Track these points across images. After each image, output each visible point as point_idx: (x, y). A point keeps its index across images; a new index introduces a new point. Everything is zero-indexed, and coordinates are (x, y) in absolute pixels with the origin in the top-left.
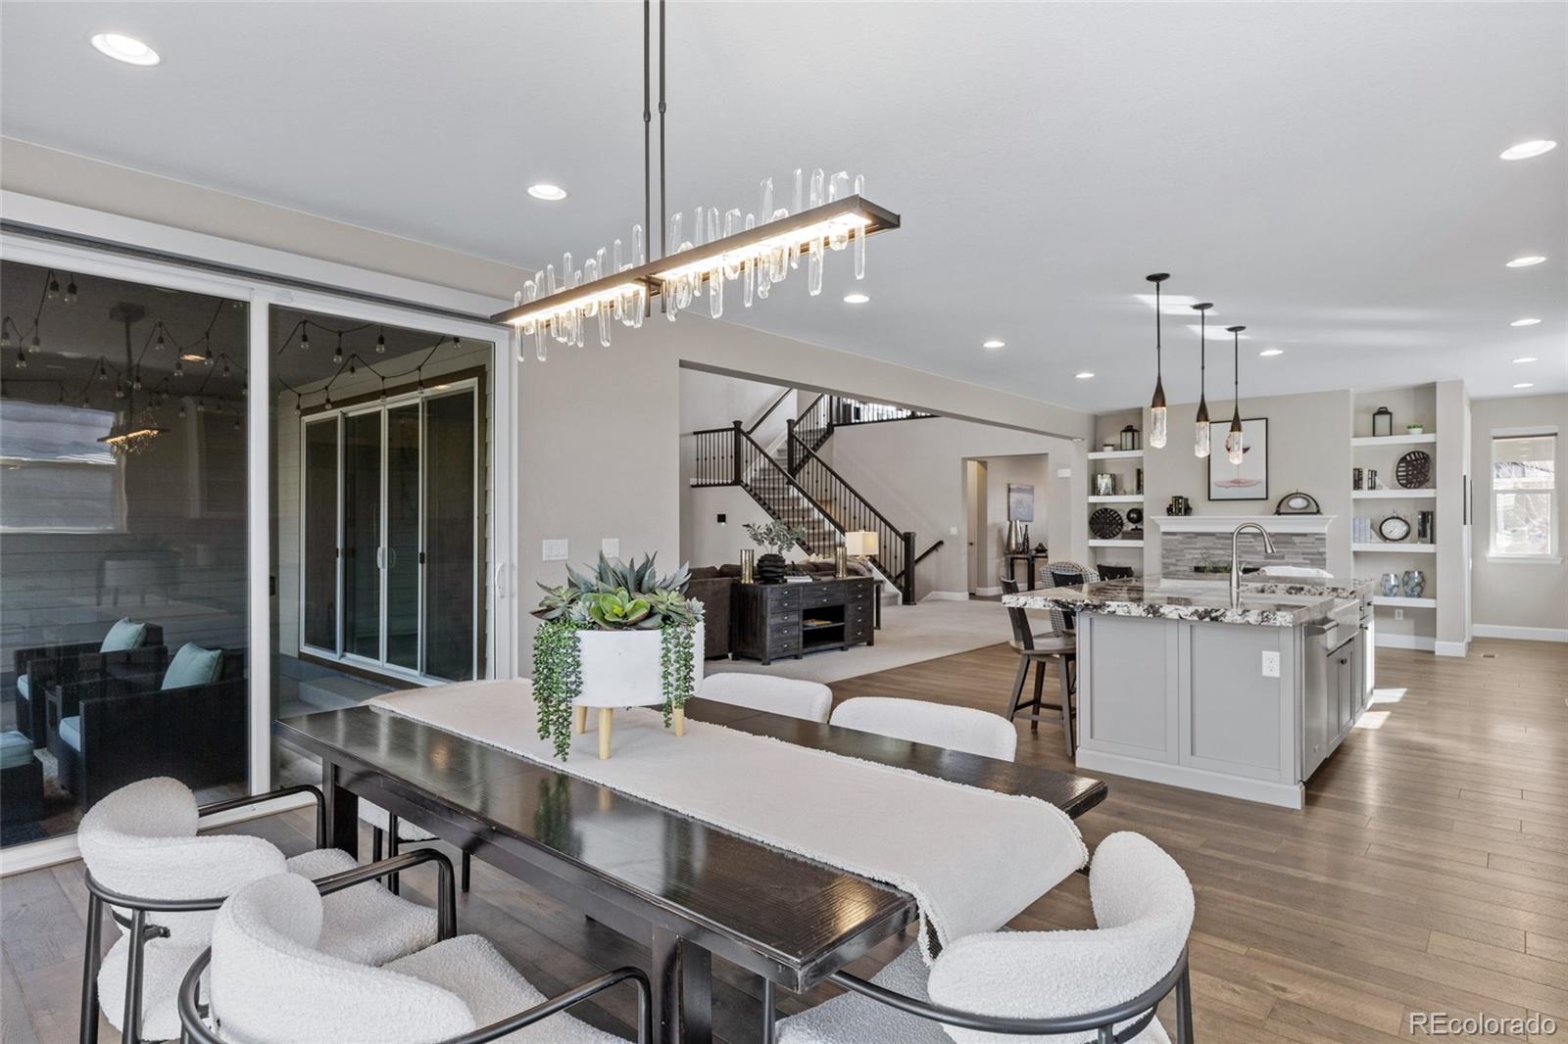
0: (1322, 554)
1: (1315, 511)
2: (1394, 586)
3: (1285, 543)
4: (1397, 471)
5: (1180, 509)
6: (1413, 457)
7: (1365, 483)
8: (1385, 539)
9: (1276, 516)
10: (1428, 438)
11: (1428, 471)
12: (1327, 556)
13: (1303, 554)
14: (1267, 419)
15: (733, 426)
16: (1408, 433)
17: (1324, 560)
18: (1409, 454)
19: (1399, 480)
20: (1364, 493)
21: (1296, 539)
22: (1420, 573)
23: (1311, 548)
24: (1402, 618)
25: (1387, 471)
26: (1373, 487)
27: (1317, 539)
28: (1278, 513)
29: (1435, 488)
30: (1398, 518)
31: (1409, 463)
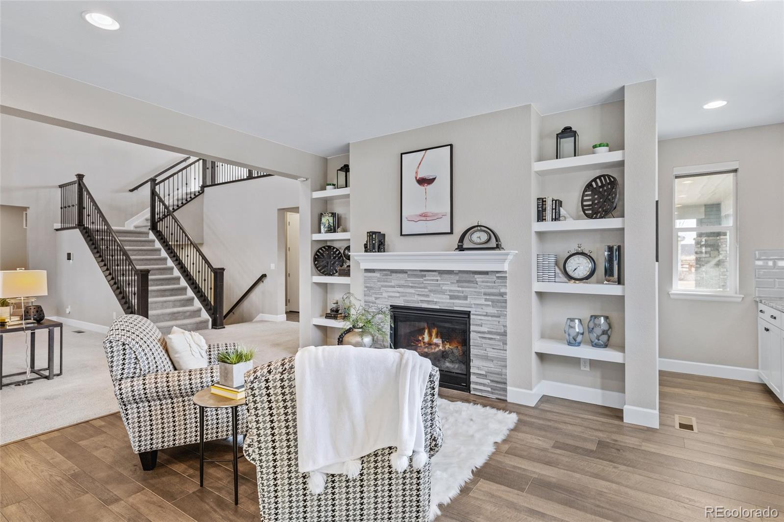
0: (502, 294)
1: (495, 246)
2: (578, 333)
3: (469, 282)
4: (583, 200)
5: (374, 245)
6: (600, 184)
7: (549, 214)
8: (570, 278)
9: (458, 252)
10: (615, 156)
11: (614, 198)
12: (508, 297)
13: (485, 294)
14: (451, 145)
15: (75, 179)
16: (594, 153)
17: (505, 302)
18: (595, 180)
19: (584, 211)
20: (548, 226)
21: (478, 278)
22: (606, 318)
23: (493, 287)
24: (588, 369)
25: (572, 199)
26: (557, 218)
27: (498, 277)
28: (461, 248)
29: (623, 216)
30: (583, 254)
31: (595, 191)
